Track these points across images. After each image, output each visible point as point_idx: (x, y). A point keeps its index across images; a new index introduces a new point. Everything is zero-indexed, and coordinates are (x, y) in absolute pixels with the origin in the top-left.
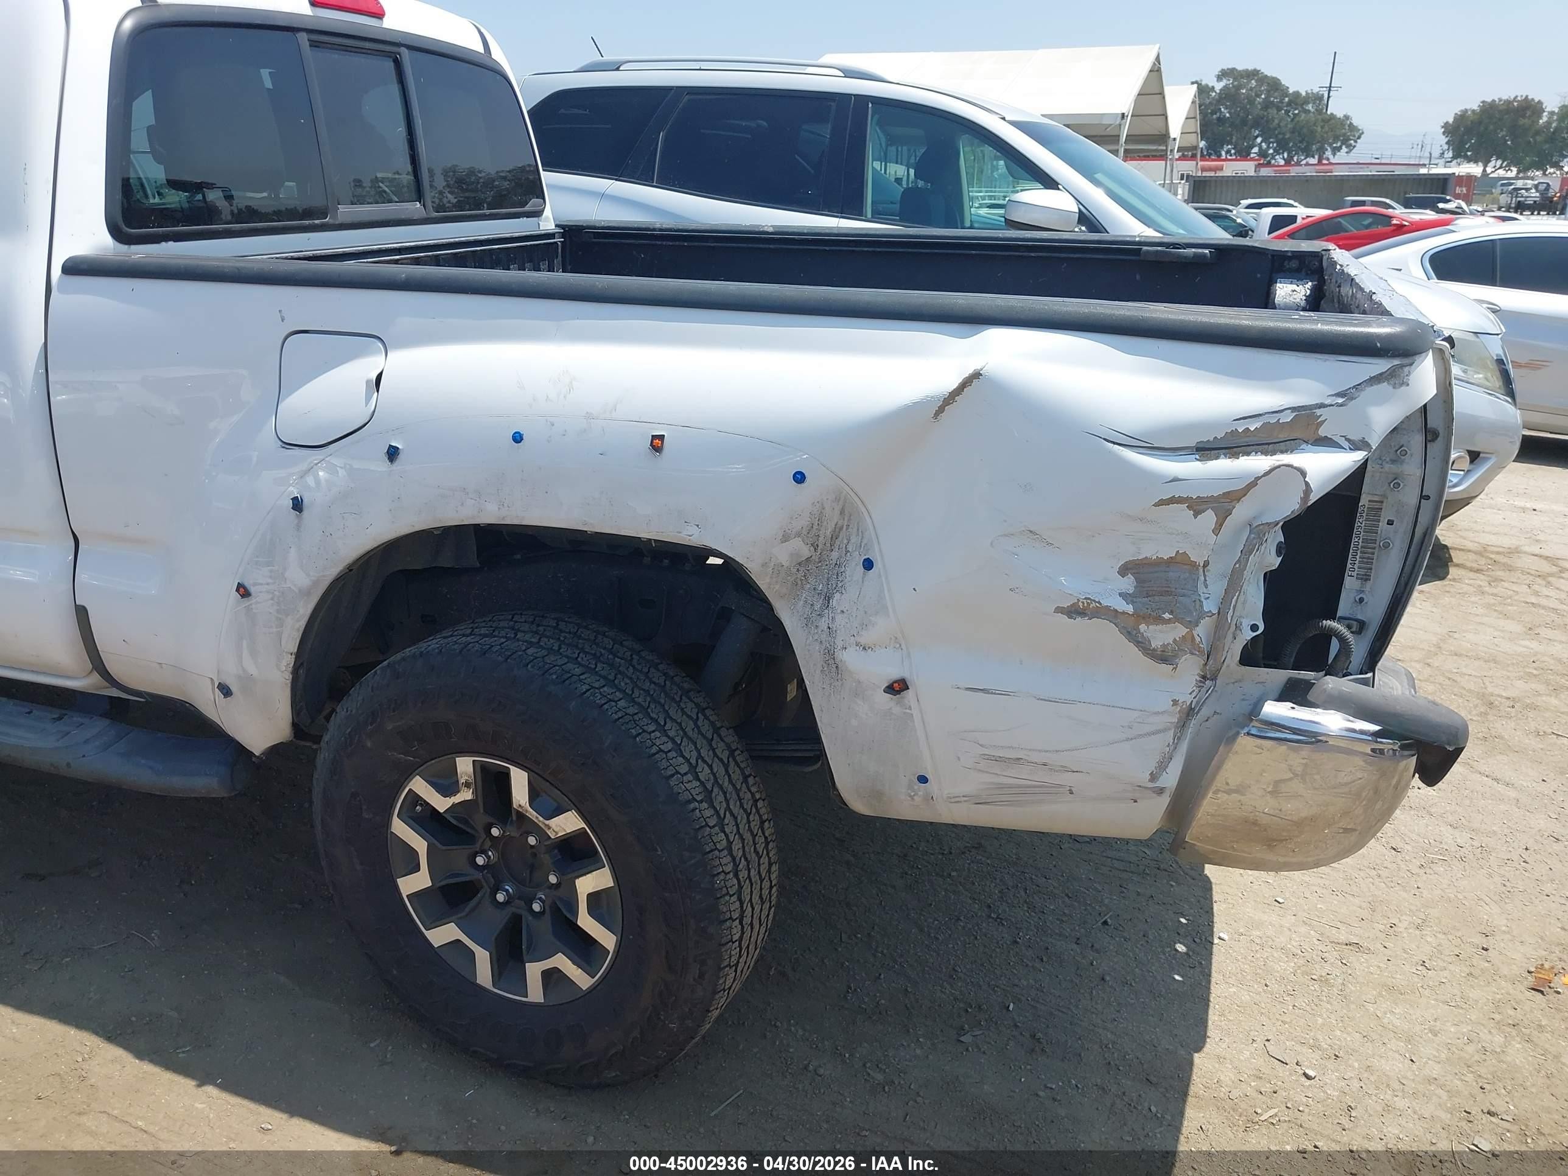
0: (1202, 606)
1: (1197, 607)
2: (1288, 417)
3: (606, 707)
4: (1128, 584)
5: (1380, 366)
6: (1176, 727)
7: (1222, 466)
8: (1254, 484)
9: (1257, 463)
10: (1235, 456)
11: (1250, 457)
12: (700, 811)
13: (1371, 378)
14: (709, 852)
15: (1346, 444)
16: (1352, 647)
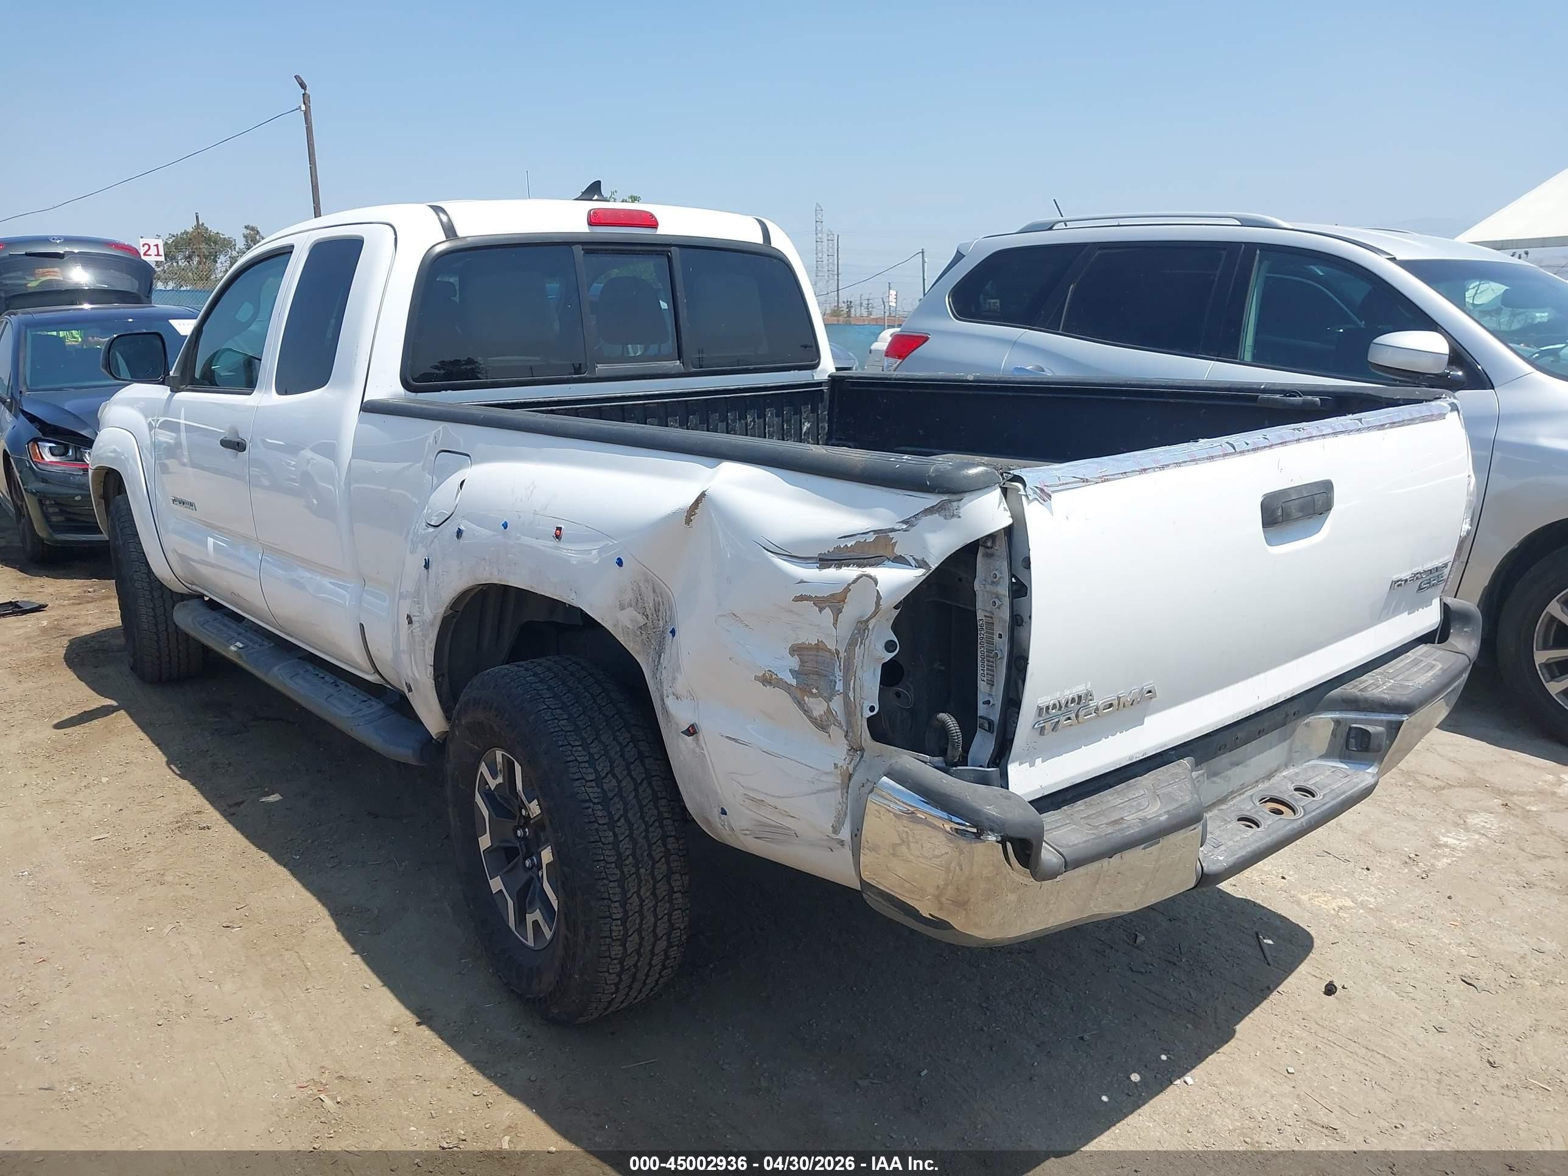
0: (835, 686)
1: (832, 686)
2: (871, 538)
3: (549, 722)
4: (794, 662)
5: (933, 500)
6: (842, 789)
7: (831, 573)
8: (847, 589)
9: (850, 573)
10: (839, 567)
11: (849, 568)
12: (593, 810)
13: (926, 510)
14: (593, 842)
15: (913, 563)
16: (956, 737)
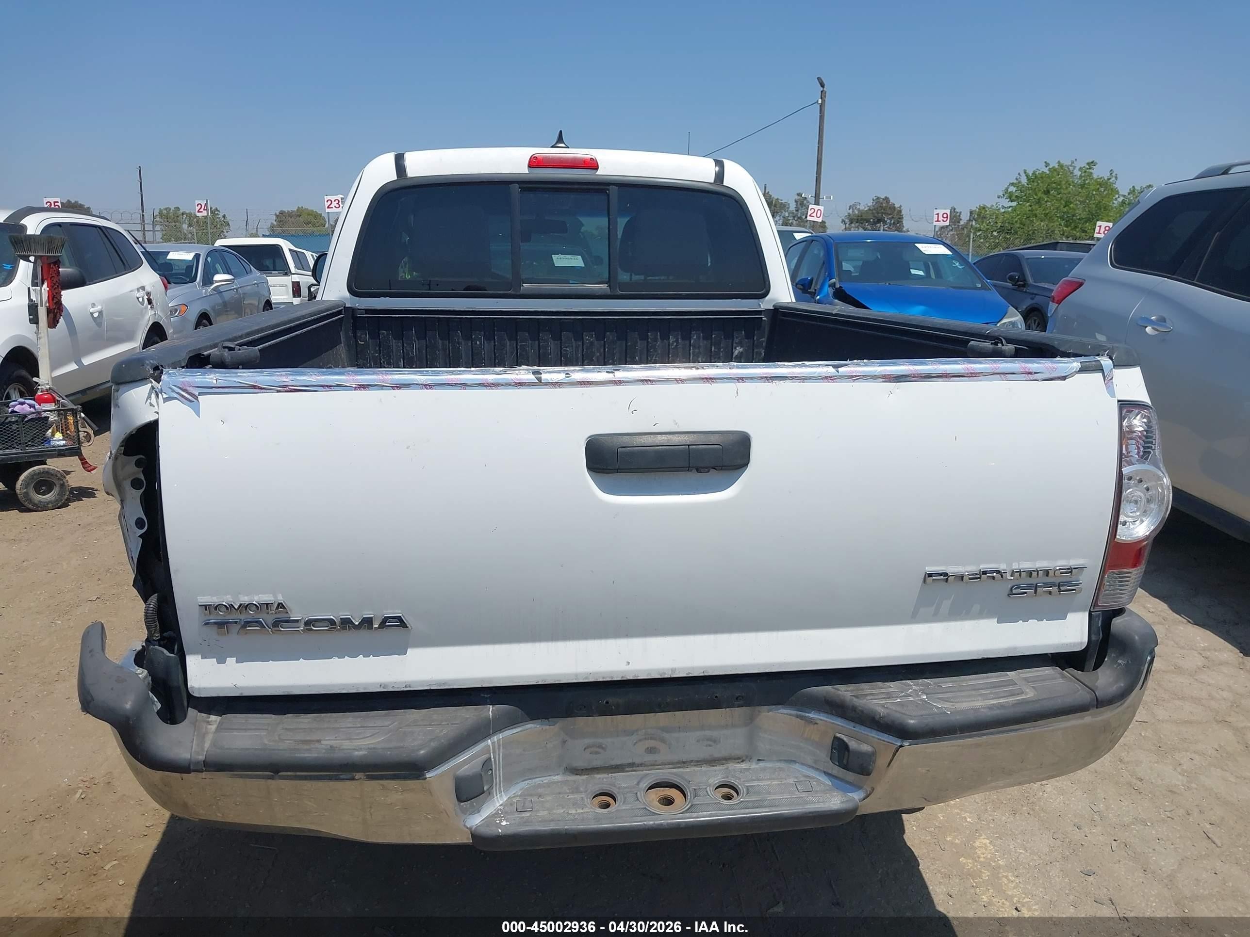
16: (152, 606)
